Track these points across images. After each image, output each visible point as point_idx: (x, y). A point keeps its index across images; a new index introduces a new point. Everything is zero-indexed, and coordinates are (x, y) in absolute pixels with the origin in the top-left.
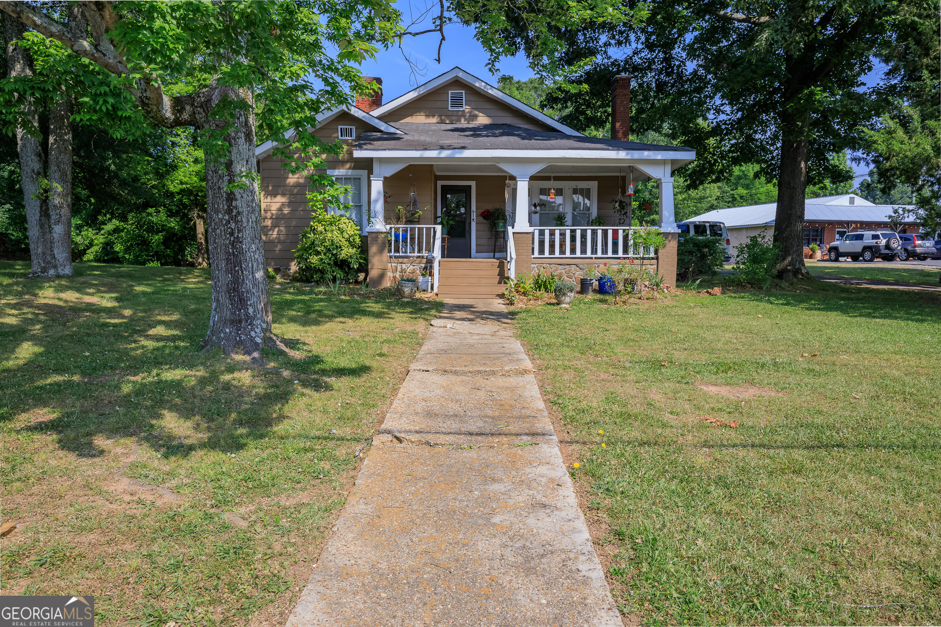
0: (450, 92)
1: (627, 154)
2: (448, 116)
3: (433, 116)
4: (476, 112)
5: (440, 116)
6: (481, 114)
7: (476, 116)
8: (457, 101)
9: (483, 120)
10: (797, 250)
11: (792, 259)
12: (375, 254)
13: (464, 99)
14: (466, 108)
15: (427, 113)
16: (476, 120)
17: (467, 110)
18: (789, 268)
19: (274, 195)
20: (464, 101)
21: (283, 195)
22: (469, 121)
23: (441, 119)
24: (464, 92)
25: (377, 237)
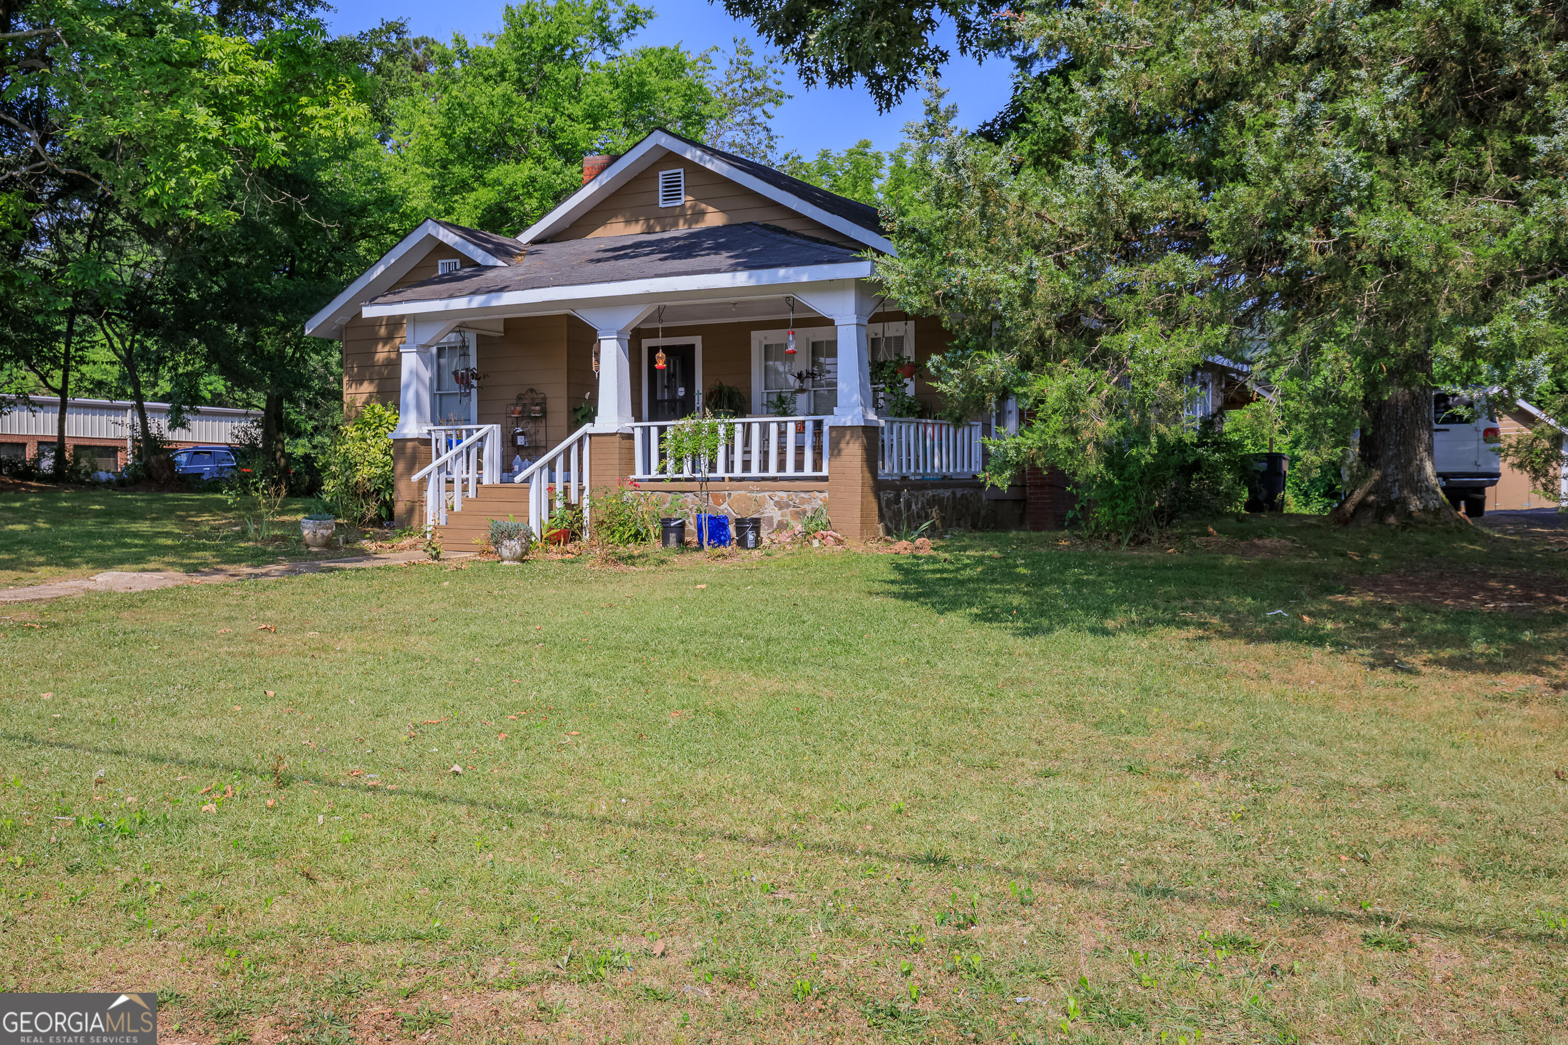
0: (661, 173)
1: (750, 277)
2: (658, 219)
3: (637, 221)
4: (703, 206)
5: (647, 220)
6: (711, 209)
7: (703, 213)
8: (672, 190)
9: (714, 219)
10: (1398, 455)
11: (1384, 477)
12: (402, 475)
13: (682, 183)
14: (686, 200)
15: (628, 215)
16: (703, 220)
17: (688, 204)
18: (1372, 498)
19: (360, 382)
20: (682, 188)
21: (371, 380)
22: (690, 223)
23: (649, 226)
24: (681, 170)
25: (404, 448)
